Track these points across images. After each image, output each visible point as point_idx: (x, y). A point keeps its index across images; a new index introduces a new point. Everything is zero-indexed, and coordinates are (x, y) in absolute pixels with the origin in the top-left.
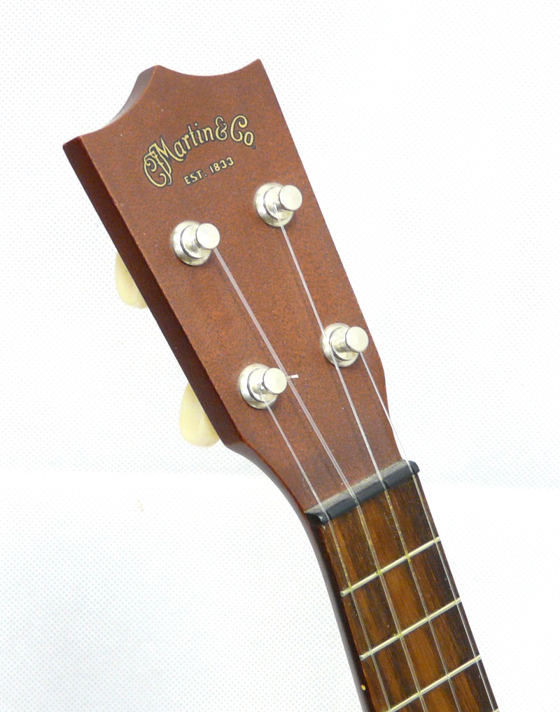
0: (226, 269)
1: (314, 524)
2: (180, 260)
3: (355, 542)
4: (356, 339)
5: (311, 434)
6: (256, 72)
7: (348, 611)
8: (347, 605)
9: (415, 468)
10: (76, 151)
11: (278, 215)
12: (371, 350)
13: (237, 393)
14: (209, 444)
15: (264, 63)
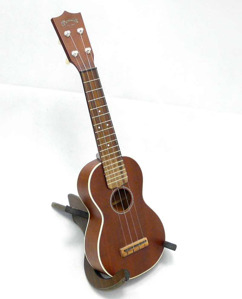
0: (72, 38)
1: (80, 72)
2: (65, 36)
3: (86, 76)
4: (89, 49)
5: (82, 61)
6: (80, 14)
7: (85, 87)
8: (84, 85)
9: (96, 68)
10: (52, 20)
11: (80, 32)
12: (92, 51)
13: (71, 54)
14: (68, 64)
15: (81, 13)
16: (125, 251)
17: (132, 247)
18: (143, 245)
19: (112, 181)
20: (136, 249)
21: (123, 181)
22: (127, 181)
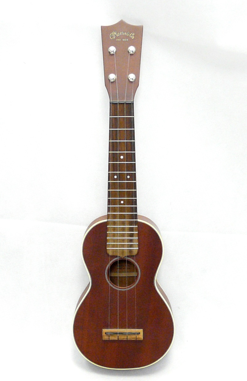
2: (109, 52)
3: (116, 110)
16: (106, 333)
17: (117, 333)
18: (134, 336)
19: (113, 246)
20: (122, 338)
21: (130, 251)
22: (135, 253)
